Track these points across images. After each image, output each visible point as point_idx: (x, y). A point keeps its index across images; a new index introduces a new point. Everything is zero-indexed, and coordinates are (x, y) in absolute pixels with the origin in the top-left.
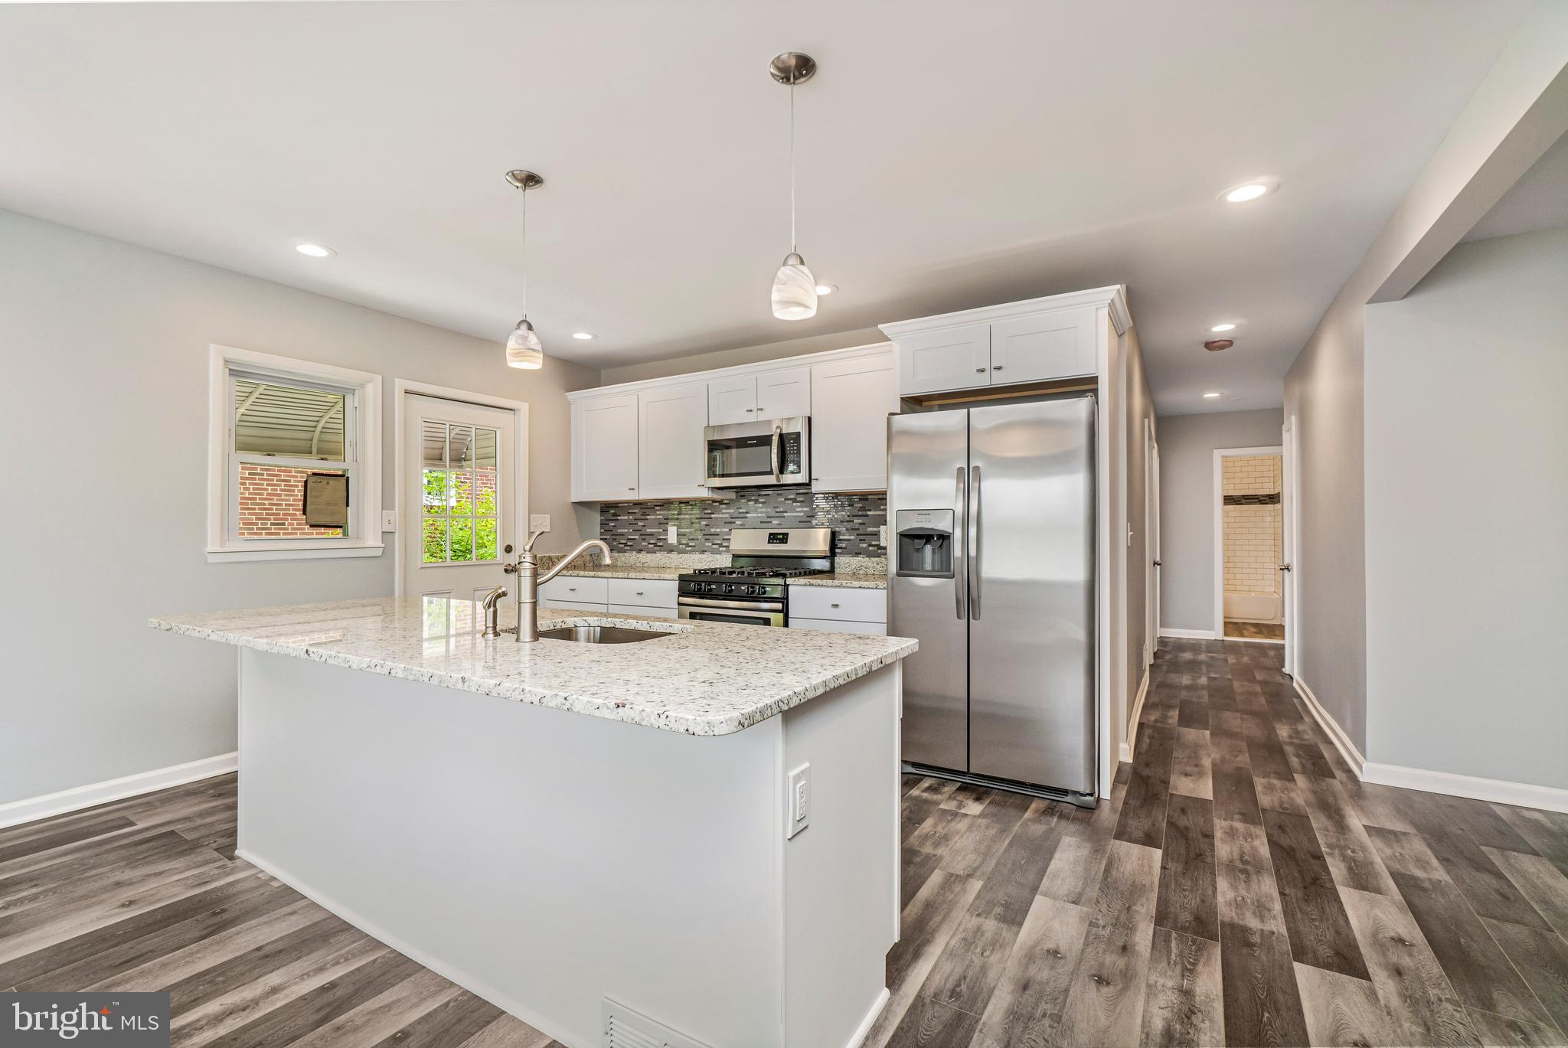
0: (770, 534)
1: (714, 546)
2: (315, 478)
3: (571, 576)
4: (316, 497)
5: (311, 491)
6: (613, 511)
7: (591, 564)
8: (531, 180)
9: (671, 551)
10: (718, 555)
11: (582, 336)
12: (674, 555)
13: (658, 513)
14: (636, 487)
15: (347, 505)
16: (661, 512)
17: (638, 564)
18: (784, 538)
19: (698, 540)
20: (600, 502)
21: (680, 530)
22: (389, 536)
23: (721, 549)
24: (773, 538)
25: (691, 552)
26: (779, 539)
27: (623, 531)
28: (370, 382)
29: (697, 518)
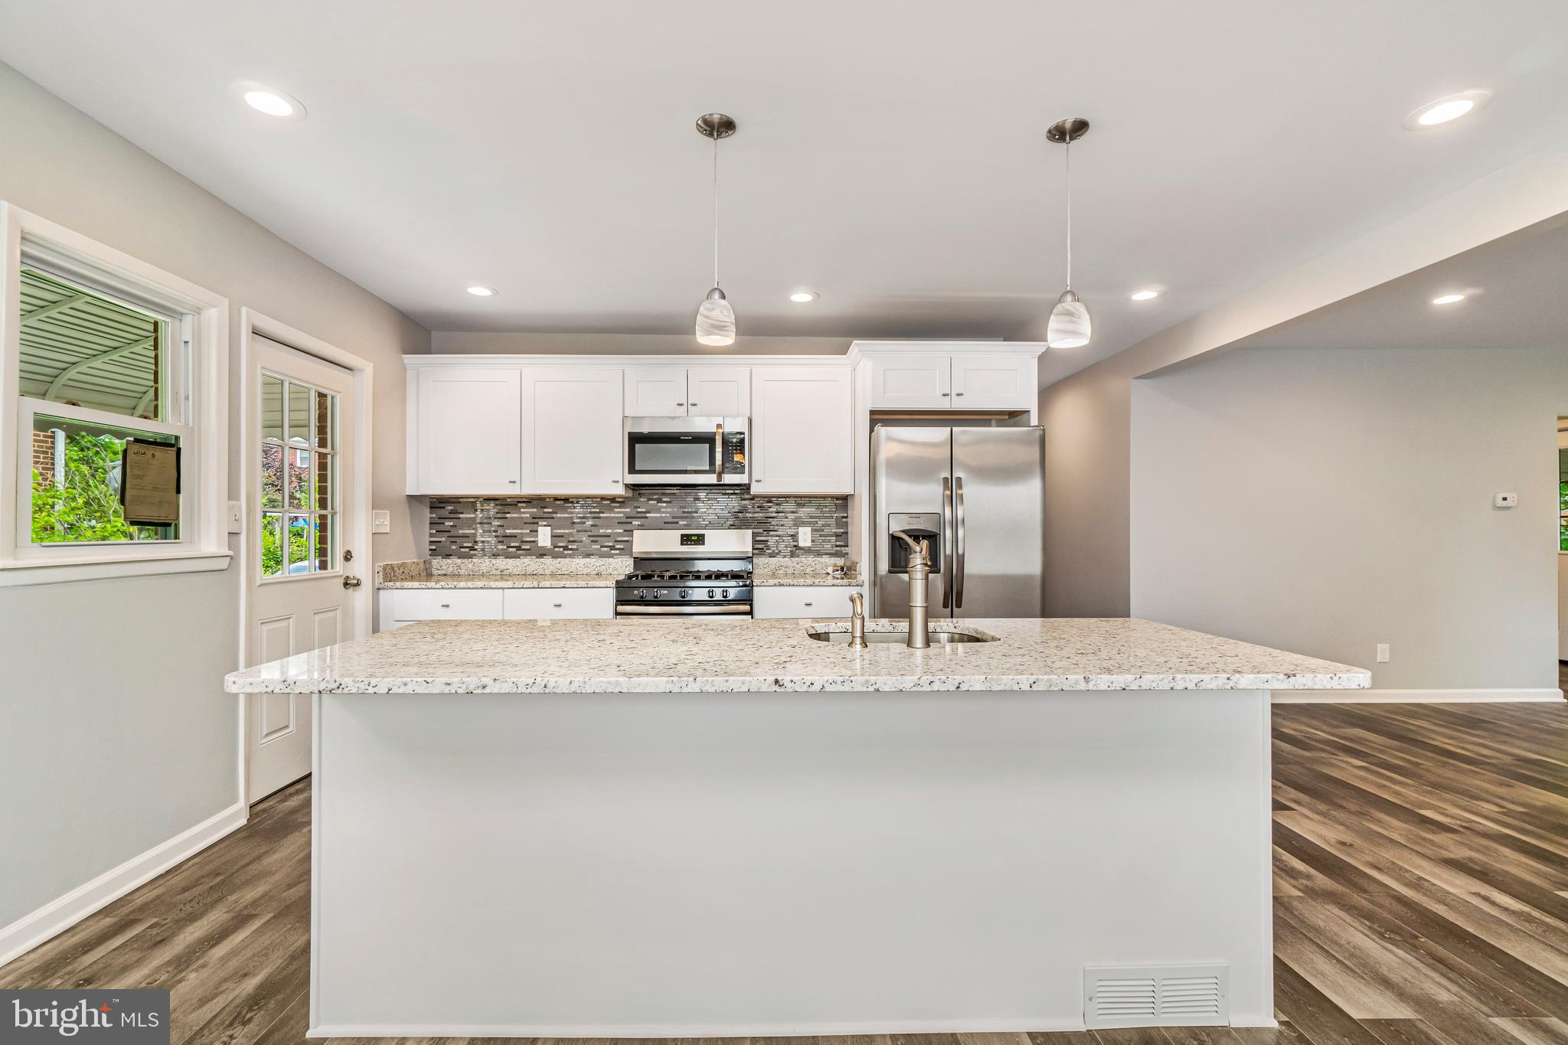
0: (683, 536)
1: (603, 549)
2: (137, 447)
3: (443, 588)
4: (138, 477)
5: (131, 466)
6: (450, 508)
7: (425, 573)
8: (720, 127)
9: (542, 555)
10: (611, 559)
11: (479, 291)
12: (548, 560)
13: (522, 510)
14: (518, 481)
15: (178, 491)
16: (526, 510)
17: (494, 572)
18: (700, 540)
19: (581, 542)
20: (431, 497)
21: (554, 531)
22: (233, 537)
23: (613, 552)
24: (686, 540)
25: (570, 556)
26: (694, 540)
27: (468, 531)
28: (214, 307)
29: (579, 518)
